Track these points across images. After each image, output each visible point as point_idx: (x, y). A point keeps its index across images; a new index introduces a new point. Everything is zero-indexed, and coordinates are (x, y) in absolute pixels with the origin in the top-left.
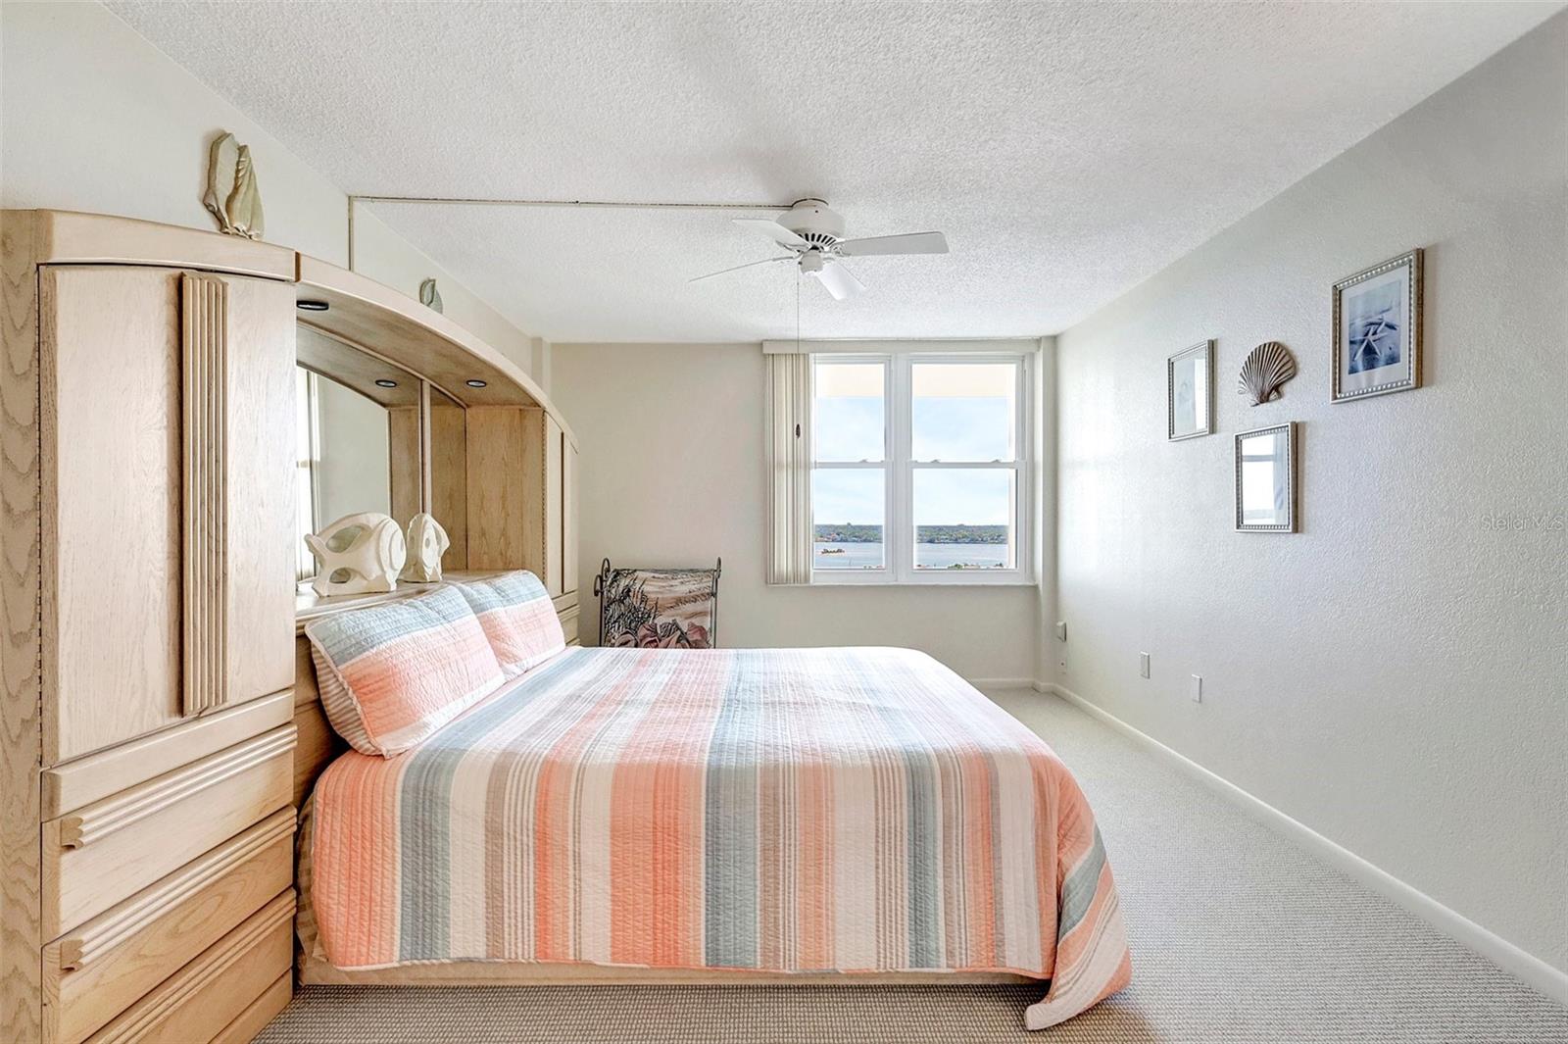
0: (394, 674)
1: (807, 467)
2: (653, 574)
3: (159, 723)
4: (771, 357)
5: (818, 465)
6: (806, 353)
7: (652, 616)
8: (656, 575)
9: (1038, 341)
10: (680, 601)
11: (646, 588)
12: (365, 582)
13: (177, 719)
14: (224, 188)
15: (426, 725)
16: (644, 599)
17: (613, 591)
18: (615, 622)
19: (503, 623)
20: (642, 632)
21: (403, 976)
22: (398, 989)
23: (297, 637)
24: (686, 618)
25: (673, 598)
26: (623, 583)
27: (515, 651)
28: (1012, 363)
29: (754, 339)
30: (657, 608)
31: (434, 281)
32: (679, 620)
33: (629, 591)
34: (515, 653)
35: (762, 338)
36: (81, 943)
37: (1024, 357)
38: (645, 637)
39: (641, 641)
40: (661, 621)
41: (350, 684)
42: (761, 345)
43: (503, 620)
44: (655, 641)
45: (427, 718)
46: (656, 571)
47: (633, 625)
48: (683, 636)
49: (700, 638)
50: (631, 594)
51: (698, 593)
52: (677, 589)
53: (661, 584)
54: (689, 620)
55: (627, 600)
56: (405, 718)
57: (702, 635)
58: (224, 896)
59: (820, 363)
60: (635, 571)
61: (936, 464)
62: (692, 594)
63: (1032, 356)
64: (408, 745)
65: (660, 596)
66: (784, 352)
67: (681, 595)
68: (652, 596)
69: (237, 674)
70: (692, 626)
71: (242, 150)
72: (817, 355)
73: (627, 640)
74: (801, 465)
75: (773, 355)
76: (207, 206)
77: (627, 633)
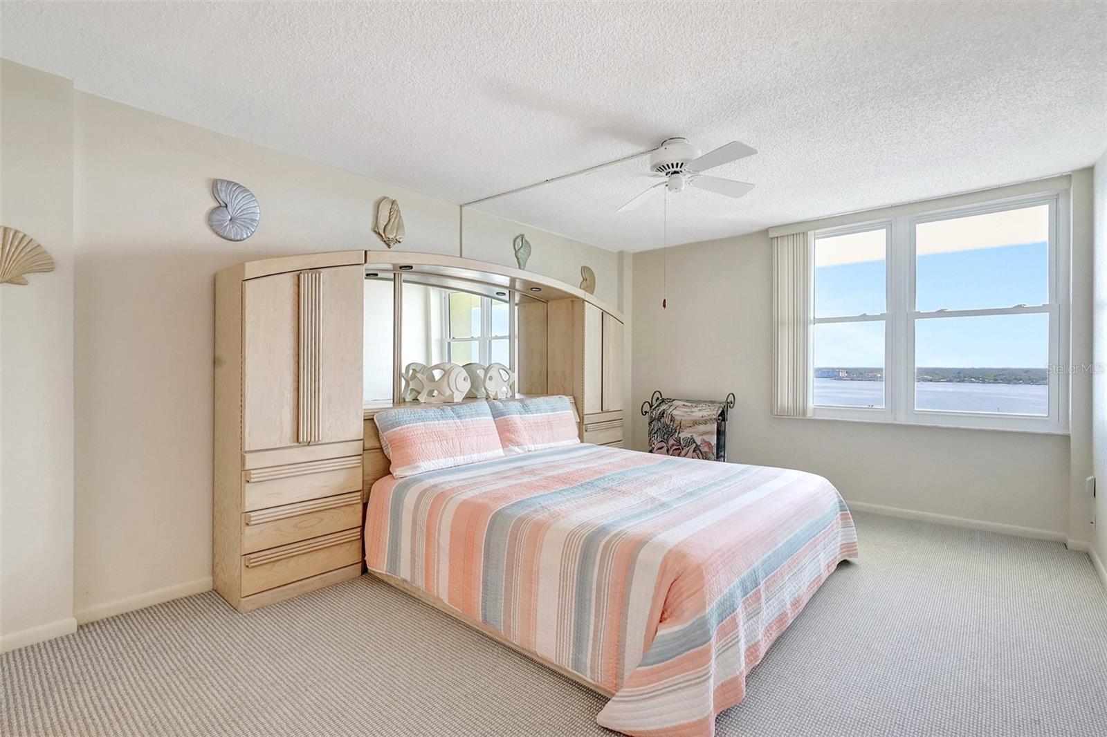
0: (406, 440)
1: (806, 324)
2: (683, 403)
3: (289, 445)
4: (776, 239)
5: (816, 321)
6: (805, 231)
7: (678, 431)
8: (686, 404)
9: (1069, 177)
10: (696, 423)
11: (675, 412)
12: (443, 397)
13: (297, 444)
14: (382, 223)
15: (418, 467)
16: (672, 420)
17: (654, 413)
18: (655, 433)
19: (515, 424)
20: (671, 442)
21: (393, 581)
22: (391, 586)
23: (364, 420)
24: (700, 435)
25: (691, 420)
26: (663, 407)
27: (519, 440)
28: (1045, 204)
29: (762, 228)
30: (680, 427)
31: (523, 235)
32: (695, 437)
33: (664, 413)
34: (518, 441)
35: (767, 227)
36: (250, 517)
37: (1058, 194)
38: (673, 445)
39: (671, 448)
40: (683, 435)
41: (389, 442)
42: (766, 231)
43: (517, 422)
44: (679, 449)
45: (421, 464)
46: (687, 401)
47: (666, 436)
48: (697, 448)
49: (708, 450)
50: (665, 415)
51: (708, 418)
52: (694, 414)
53: (686, 410)
54: (701, 437)
55: (662, 420)
56: (409, 461)
57: (709, 448)
58: (322, 519)
59: (818, 238)
60: (674, 400)
61: (942, 313)
62: (704, 418)
63: (1067, 192)
64: (406, 474)
65: (682, 418)
66: (786, 234)
67: (695, 418)
68: (678, 418)
69: (329, 430)
70: (704, 440)
71: (393, 202)
72: (817, 231)
73: (662, 446)
74: (802, 322)
75: (777, 237)
76: (375, 232)
77: (662, 441)
